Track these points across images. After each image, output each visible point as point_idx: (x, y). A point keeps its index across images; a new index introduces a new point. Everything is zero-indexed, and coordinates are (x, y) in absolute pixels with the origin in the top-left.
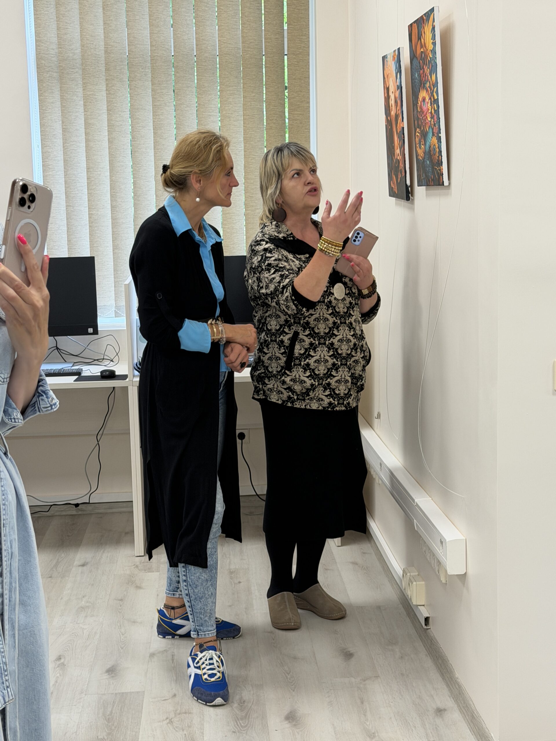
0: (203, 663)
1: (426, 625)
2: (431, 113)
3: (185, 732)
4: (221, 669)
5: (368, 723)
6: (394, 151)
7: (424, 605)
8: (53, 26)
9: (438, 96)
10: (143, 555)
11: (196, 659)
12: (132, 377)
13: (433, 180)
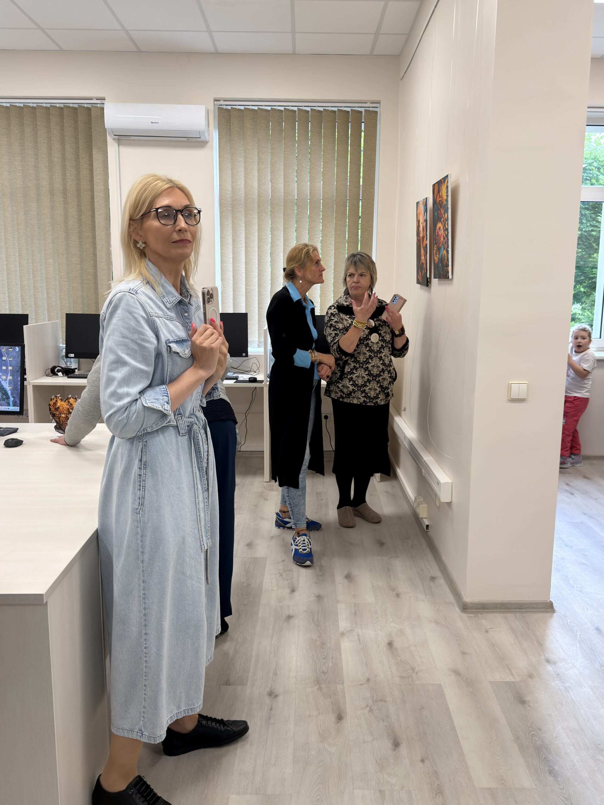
0: (300, 543)
1: (427, 529)
2: (444, 236)
3: (289, 581)
4: (310, 546)
5: (391, 583)
6: (421, 257)
7: (426, 518)
8: (230, 181)
9: (448, 226)
10: (269, 481)
11: (295, 541)
12: (266, 382)
13: (443, 275)
